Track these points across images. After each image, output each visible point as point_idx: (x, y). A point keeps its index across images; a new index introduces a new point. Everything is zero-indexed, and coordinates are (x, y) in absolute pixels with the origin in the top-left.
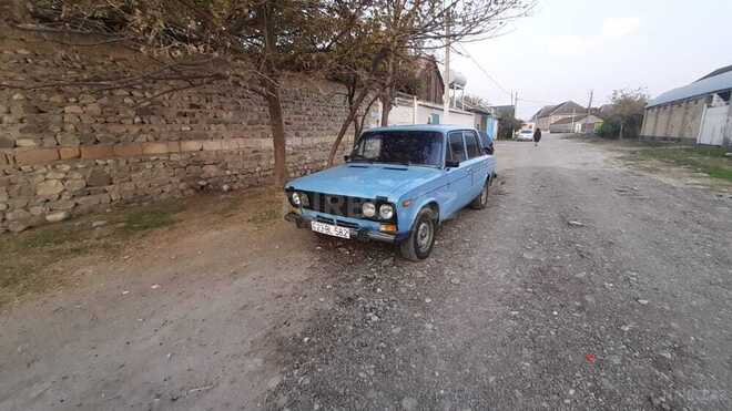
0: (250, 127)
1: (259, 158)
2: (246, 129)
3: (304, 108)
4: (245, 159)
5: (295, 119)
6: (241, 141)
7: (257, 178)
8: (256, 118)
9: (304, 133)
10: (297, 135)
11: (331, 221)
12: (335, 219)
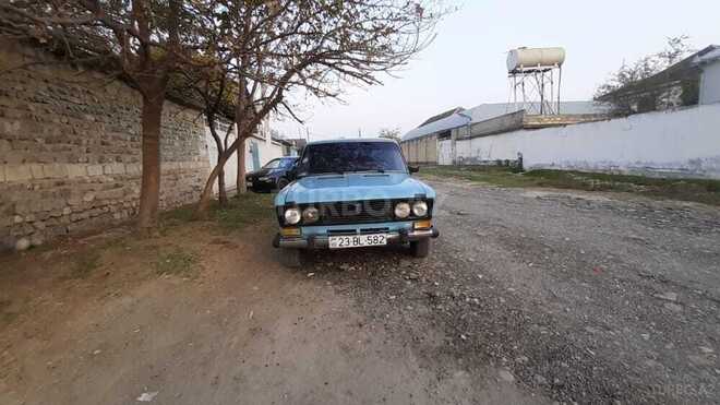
0: (49, 147)
1: (66, 194)
2: (42, 149)
3: (124, 124)
4: (44, 196)
5: (114, 138)
6: (35, 167)
7: (66, 225)
8: (57, 132)
9: (128, 158)
10: (118, 160)
11: (353, 232)
12: (358, 228)
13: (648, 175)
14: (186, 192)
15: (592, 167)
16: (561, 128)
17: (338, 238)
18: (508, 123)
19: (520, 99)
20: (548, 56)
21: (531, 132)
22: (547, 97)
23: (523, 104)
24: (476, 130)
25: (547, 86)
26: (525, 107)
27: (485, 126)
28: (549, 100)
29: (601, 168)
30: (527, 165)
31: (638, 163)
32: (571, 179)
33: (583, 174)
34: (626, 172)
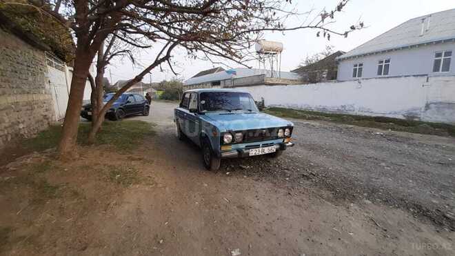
11: (258, 146)
12: (261, 144)
13: (324, 112)
14: (38, 122)
15: (299, 107)
16: (284, 86)
17: (254, 150)
18: (256, 80)
19: (262, 68)
20: (275, 46)
21: (269, 87)
22: (275, 69)
23: (263, 70)
24: (236, 82)
25: (275, 63)
26: (265, 73)
27: (242, 81)
28: (276, 70)
29: (304, 108)
30: (267, 104)
31: (320, 106)
32: (296, 114)
33: (302, 111)
34: (315, 110)
